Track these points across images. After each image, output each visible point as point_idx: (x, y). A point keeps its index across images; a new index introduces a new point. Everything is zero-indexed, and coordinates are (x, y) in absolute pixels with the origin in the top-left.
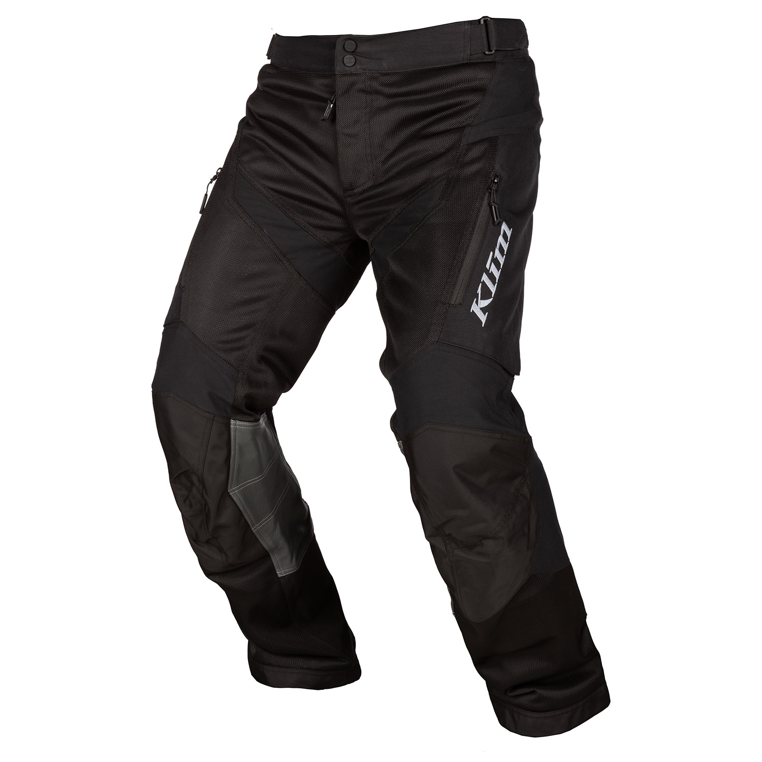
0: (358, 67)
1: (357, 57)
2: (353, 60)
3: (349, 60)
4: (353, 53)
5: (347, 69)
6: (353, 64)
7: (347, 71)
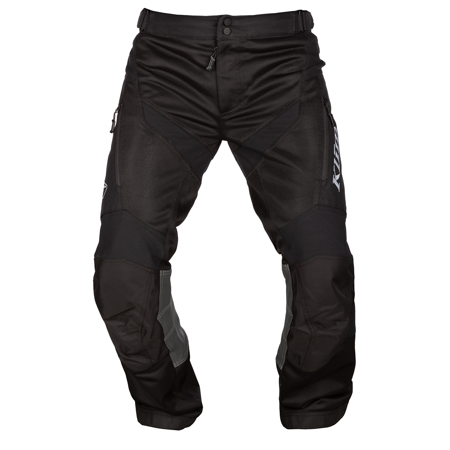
0: (232, 35)
1: (232, 29)
2: (229, 31)
3: (227, 31)
4: (229, 26)
5: (225, 36)
6: (229, 33)
7: (225, 38)
